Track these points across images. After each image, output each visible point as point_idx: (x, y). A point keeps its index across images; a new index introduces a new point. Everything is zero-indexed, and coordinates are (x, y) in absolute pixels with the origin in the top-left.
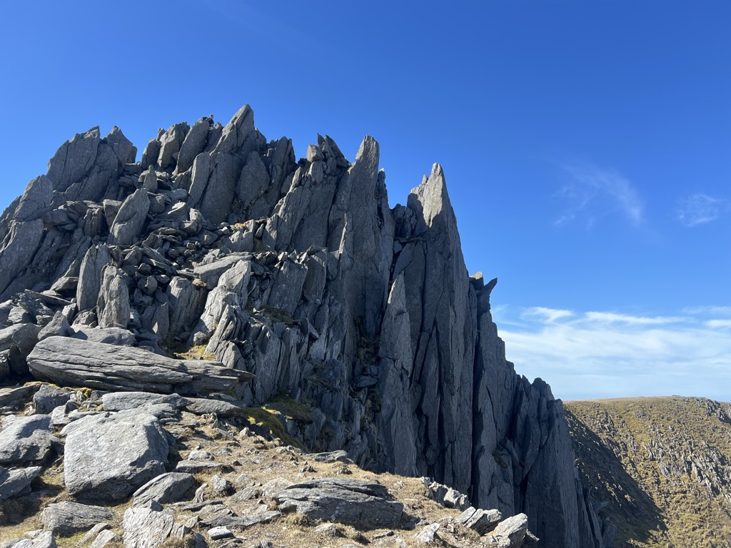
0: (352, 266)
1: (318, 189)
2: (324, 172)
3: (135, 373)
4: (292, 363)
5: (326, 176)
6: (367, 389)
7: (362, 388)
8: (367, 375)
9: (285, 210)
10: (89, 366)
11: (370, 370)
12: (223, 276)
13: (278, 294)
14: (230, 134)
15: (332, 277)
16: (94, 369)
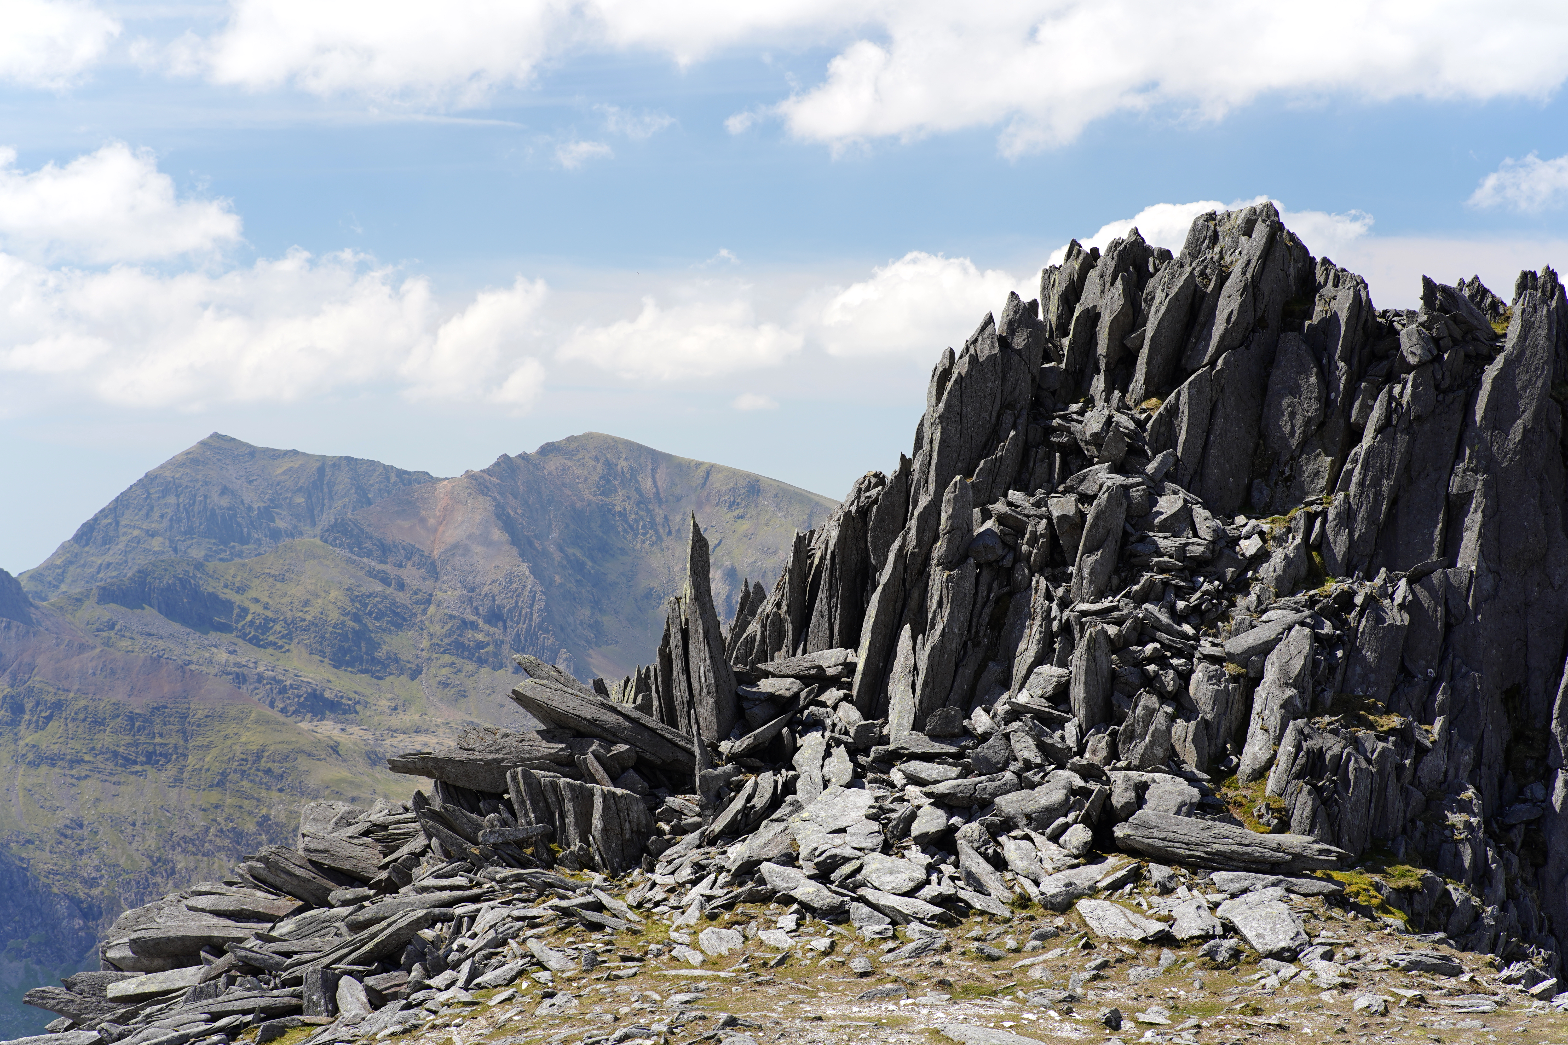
0: (1496, 588)
1: (1427, 427)
2: (1437, 387)
3: (1233, 852)
4: (1390, 798)
5: (1440, 397)
6: (1523, 826)
7: (1514, 826)
8: (1525, 801)
9: (1361, 484)
10: (1187, 844)
11: (1532, 793)
12: (1273, 657)
13: (1359, 669)
14: (1241, 306)
15: (1457, 619)
16: (1193, 847)
